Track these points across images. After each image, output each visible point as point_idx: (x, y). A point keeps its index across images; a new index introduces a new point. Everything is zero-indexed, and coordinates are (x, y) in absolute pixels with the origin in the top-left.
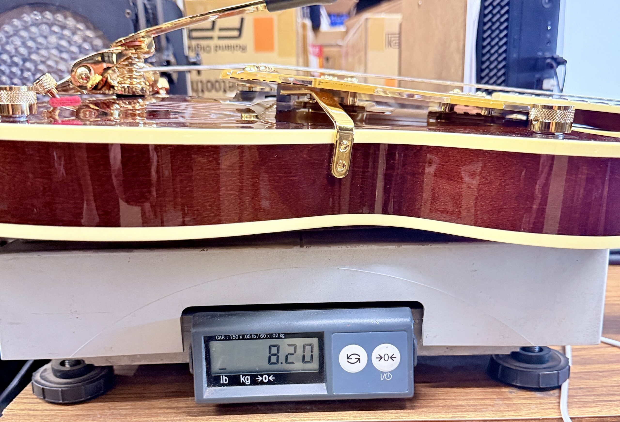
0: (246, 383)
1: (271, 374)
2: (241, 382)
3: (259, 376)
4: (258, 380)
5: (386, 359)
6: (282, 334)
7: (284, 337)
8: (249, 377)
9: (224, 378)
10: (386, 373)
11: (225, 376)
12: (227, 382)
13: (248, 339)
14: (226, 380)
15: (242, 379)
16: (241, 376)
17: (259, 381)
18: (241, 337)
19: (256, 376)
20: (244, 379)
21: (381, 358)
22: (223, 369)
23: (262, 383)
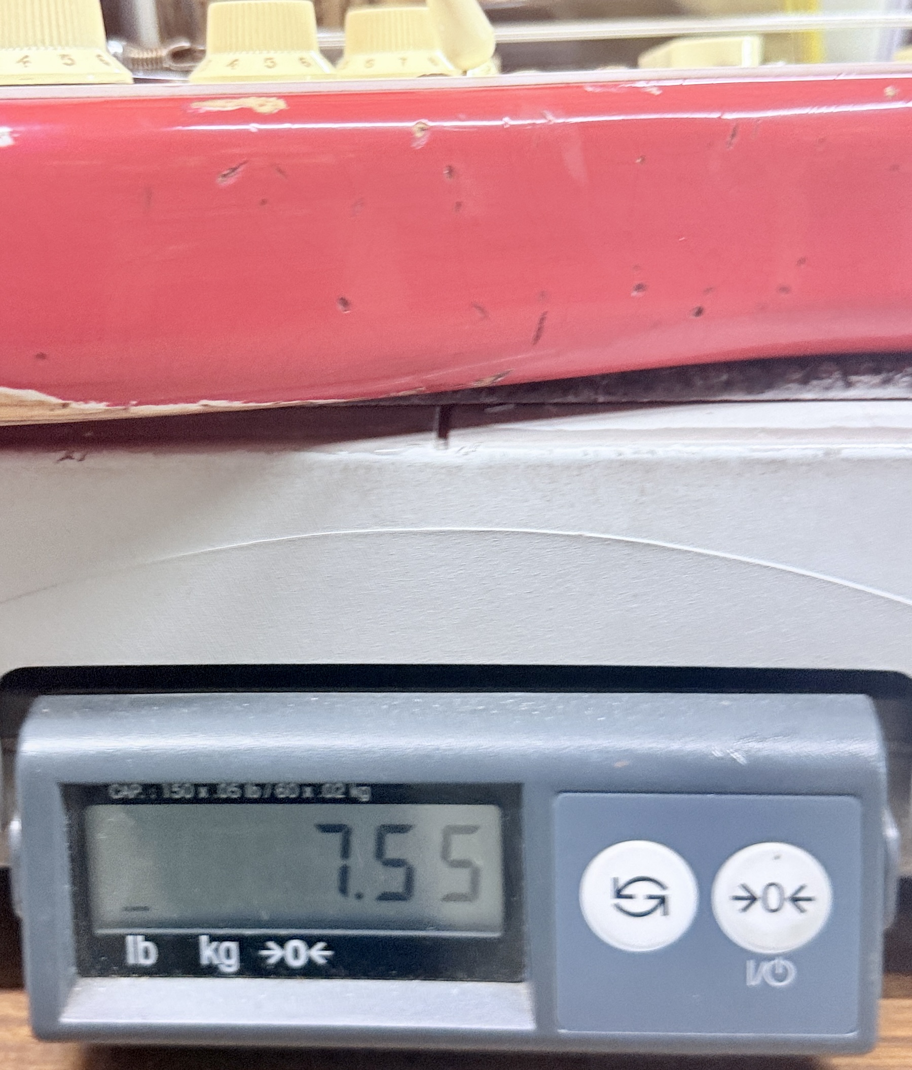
0: (225, 969)
1: (320, 939)
2: (204, 961)
3: (271, 944)
4: (268, 957)
5: (773, 902)
6: (359, 785)
7: (365, 798)
8: (233, 946)
9: (143, 944)
10: (770, 958)
11: (148, 938)
12: (151, 961)
13: (228, 801)
14: (147, 954)
15: (208, 953)
16: (204, 939)
17: (272, 961)
18: (203, 793)
19: (260, 942)
20: (216, 950)
21: (753, 899)
22: (135, 909)
23: (282, 971)
